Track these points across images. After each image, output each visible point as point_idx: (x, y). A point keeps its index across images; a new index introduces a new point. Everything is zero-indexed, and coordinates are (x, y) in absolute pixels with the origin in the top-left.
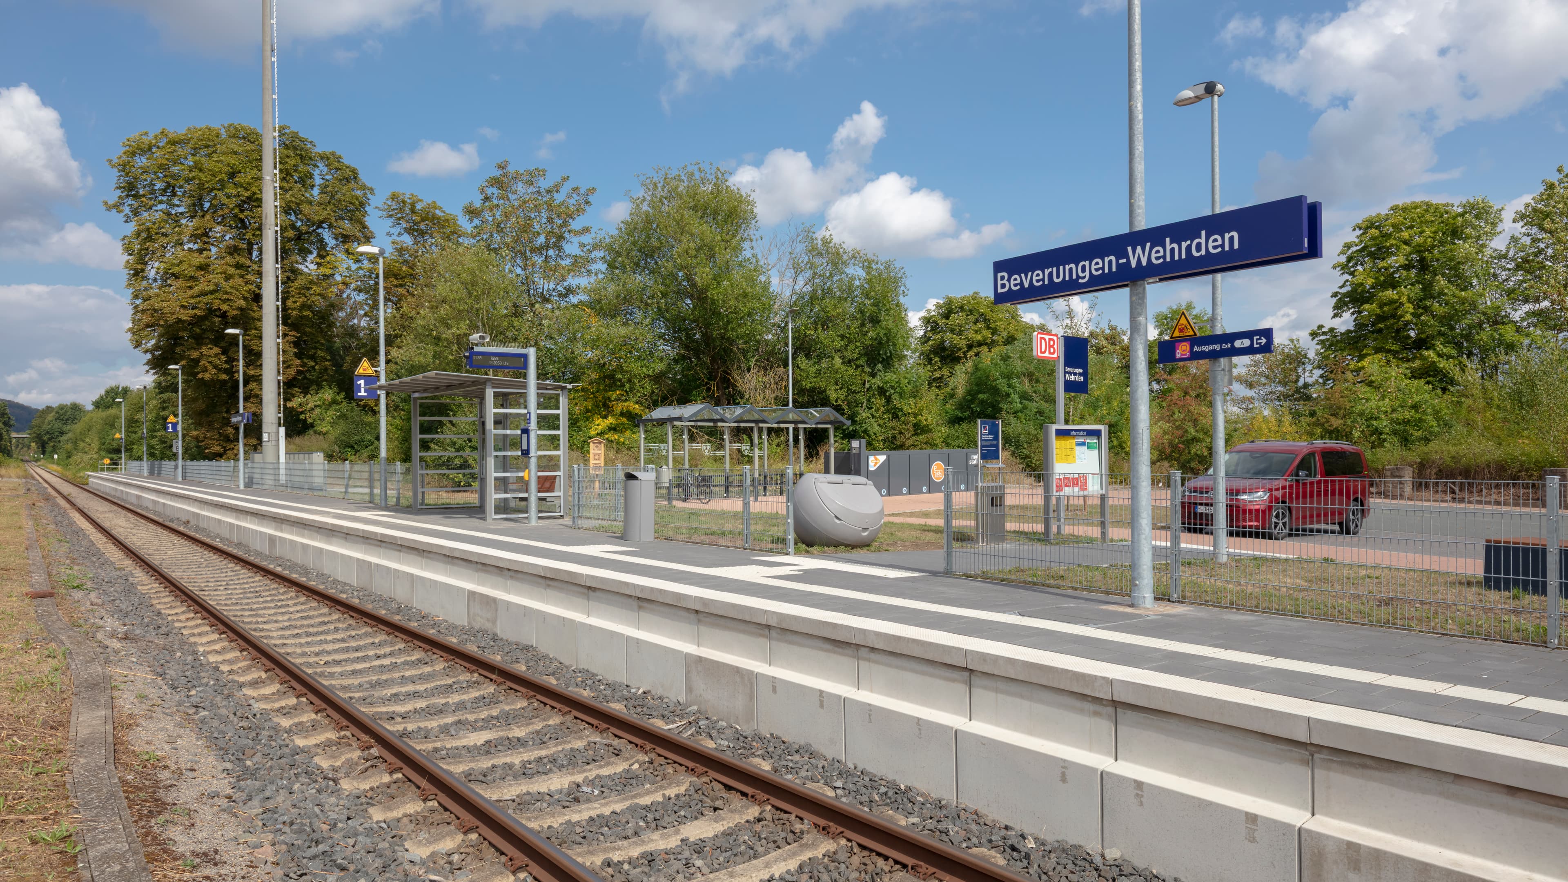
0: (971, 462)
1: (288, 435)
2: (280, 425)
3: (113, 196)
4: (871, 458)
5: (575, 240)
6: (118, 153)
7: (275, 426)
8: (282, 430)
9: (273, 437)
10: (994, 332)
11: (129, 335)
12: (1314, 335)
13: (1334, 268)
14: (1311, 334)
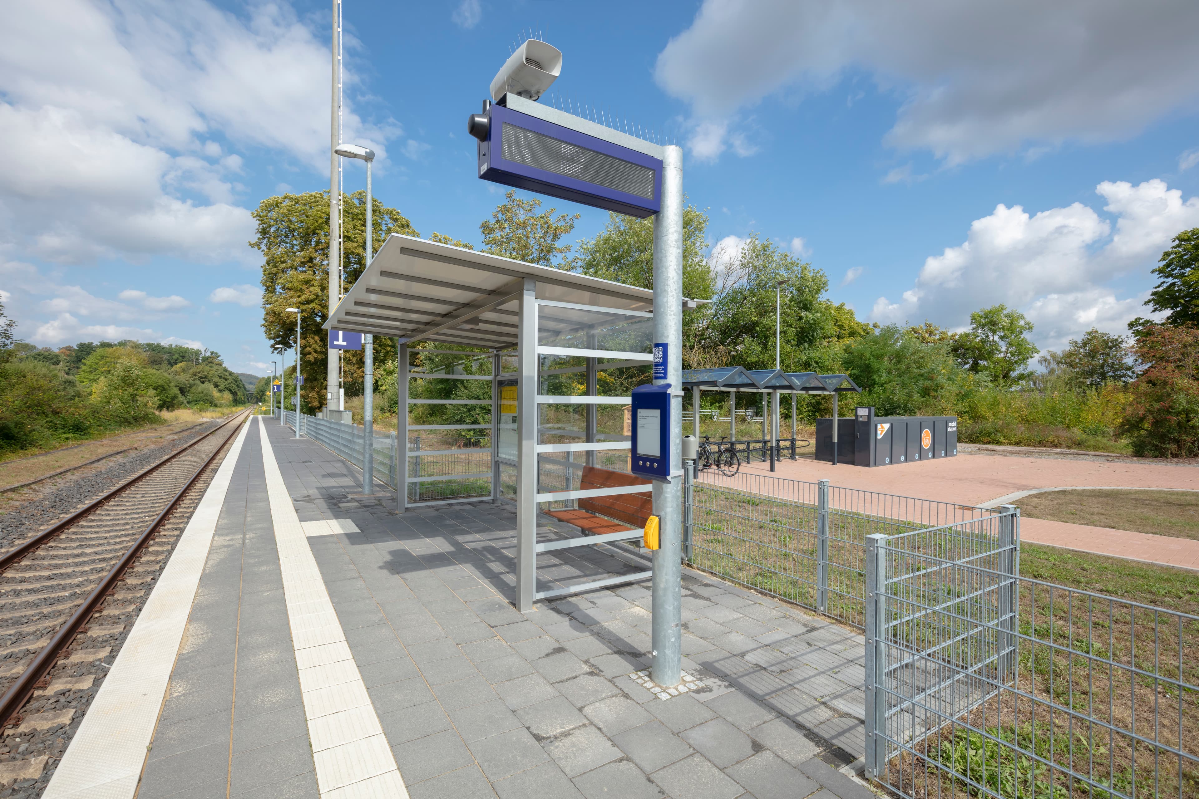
0: (949, 429)
1: (346, 394)
2: (340, 387)
3: (255, 238)
4: (879, 426)
5: (560, 256)
6: (258, 206)
7: (337, 388)
8: (342, 391)
9: (335, 396)
10: (841, 327)
11: (263, 329)
12: (1131, 325)
13: (1153, 272)
14: (1129, 325)
